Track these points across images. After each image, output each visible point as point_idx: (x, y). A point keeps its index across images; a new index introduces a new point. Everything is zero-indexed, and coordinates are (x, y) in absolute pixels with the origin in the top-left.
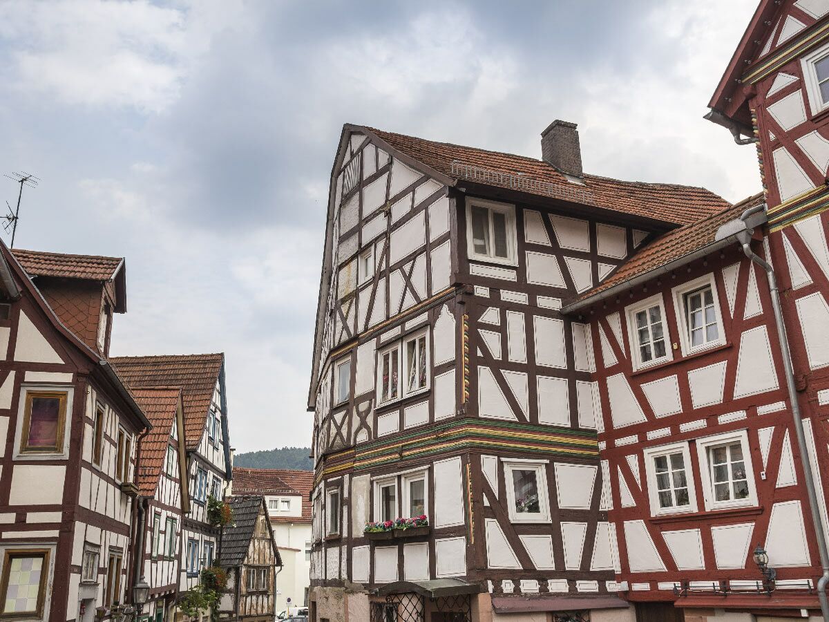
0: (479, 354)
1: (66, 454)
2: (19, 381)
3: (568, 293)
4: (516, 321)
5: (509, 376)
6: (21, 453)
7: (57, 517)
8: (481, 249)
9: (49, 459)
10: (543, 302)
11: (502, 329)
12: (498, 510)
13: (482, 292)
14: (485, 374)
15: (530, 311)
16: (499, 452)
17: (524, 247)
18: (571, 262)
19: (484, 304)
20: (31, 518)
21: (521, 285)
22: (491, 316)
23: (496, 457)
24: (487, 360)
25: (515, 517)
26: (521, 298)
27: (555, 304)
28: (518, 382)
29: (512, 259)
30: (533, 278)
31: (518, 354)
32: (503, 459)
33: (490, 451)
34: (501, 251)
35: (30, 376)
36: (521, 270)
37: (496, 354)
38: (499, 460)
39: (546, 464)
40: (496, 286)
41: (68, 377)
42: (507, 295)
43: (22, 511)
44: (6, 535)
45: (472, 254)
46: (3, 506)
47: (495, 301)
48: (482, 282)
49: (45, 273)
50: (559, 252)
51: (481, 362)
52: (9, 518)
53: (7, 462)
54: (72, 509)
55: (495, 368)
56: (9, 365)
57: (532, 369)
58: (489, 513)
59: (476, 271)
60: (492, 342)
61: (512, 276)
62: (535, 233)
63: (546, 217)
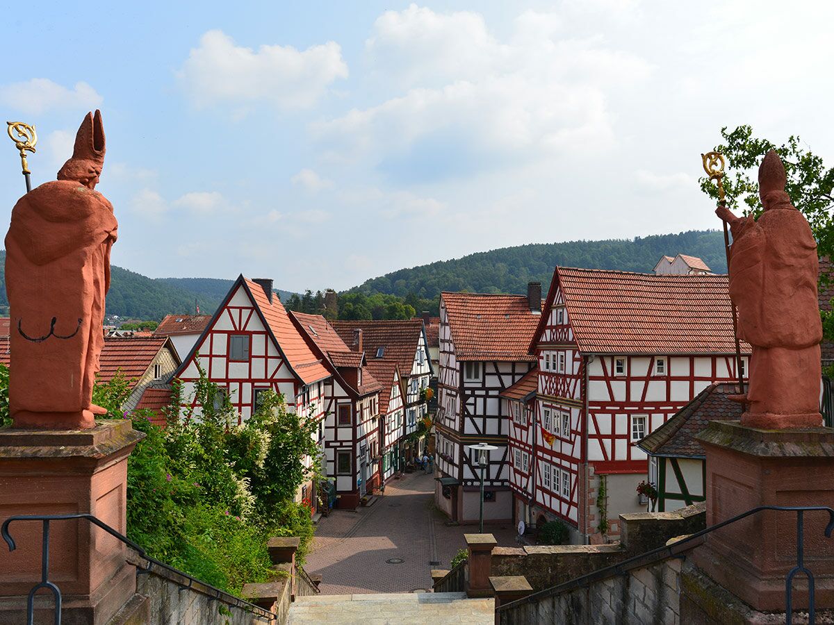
0: (466, 413)
1: (351, 424)
2: (336, 402)
3: (502, 389)
4: (480, 401)
5: (476, 420)
6: (339, 425)
7: (351, 444)
8: (469, 377)
9: (347, 426)
10: (491, 393)
11: (475, 404)
12: (469, 462)
13: (468, 392)
14: (467, 420)
15: (485, 397)
17: (485, 374)
18: (503, 377)
19: (469, 396)
20: (344, 444)
21: (483, 388)
22: (471, 400)
24: (469, 415)
25: (474, 464)
26: (483, 393)
27: (496, 393)
28: (479, 421)
29: (481, 379)
30: (488, 385)
31: (480, 412)
33: (467, 444)
34: (477, 377)
35: (339, 401)
36: (484, 383)
37: (472, 413)
40: (473, 389)
41: (350, 400)
42: (477, 393)
43: (341, 442)
44: (338, 449)
45: (465, 379)
46: (336, 440)
47: (473, 395)
48: (468, 389)
49: (340, 365)
50: (499, 374)
51: (467, 416)
52: (338, 444)
53: (336, 428)
54: (355, 440)
55: (471, 417)
56: (332, 398)
57: (485, 417)
58: (465, 463)
59: (466, 385)
60: (471, 409)
61: (480, 385)
62: (490, 369)
63: (495, 363)
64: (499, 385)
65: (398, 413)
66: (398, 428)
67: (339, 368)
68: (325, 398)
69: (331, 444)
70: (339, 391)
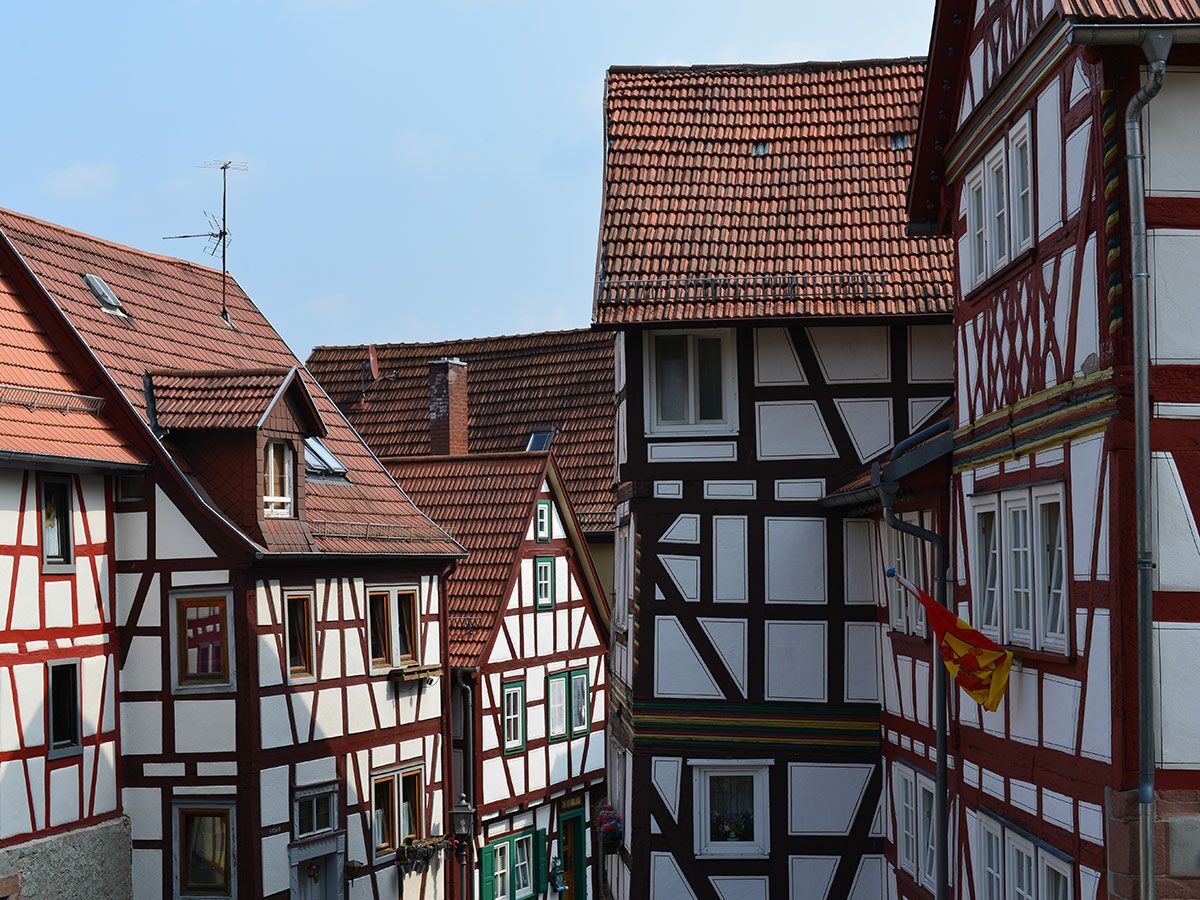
0: (659, 596)
1: (233, 684)
2: (166, 587)
3: (842, 467)
4: (730, 533)
5: (711, 626)
6: (180, 684)
7: (230, 768)
8: (665, 414)
9: (214, 691)
10: (787, 490)
11: (703, 550)
12: (677, 839)
13: (668, 490)
14: (668, 631)
15: (758, 512)
16: (684, 751)
17: (750, 395)
18: (846, 407)
19: (670, 511)
20: (204, 769)
21: (746, 464)
22: (685, 529)
23: (680, 759)
24: (674, 604)
25: (706, 847)
26: (745, 490)
27: (811, 489)
28: (729, 637)
29: (730, 423)
30: (769, 448)
31: (731, 586)
32: (691, 762)
33: (667, 750)
34: (711, 409)
35: (179, 579)
36: (746, 439)
37: (690, 592)
38: (684, 762)
39: (770, 767)
40: (693, 474)
41: (222, 577)
42: (714, 490)
43: (191, 760)
44: (177, 790)
45: (652, 426)
46: (169, 754)
47: (693, 501)
48: (669, 471)
49: (181, 422)
50: (821, 393)
51: (665, 609)
52: (178, 769)
53: (166, 697)
54: (250, 755)
55: (689, 615)
56: (151, 566)
57: (757, 611)
58: (660, 843)
59: (657, 454)
60: (684, 573)
61: (727, 453)
62: (778, 367)
63: (800, 332)
64: (826, 449)
65: (569, 673)
66: (570, 737)
67: (176, 437)
68: (117, 567)
69: (151, 770)
70: (178, 537)
